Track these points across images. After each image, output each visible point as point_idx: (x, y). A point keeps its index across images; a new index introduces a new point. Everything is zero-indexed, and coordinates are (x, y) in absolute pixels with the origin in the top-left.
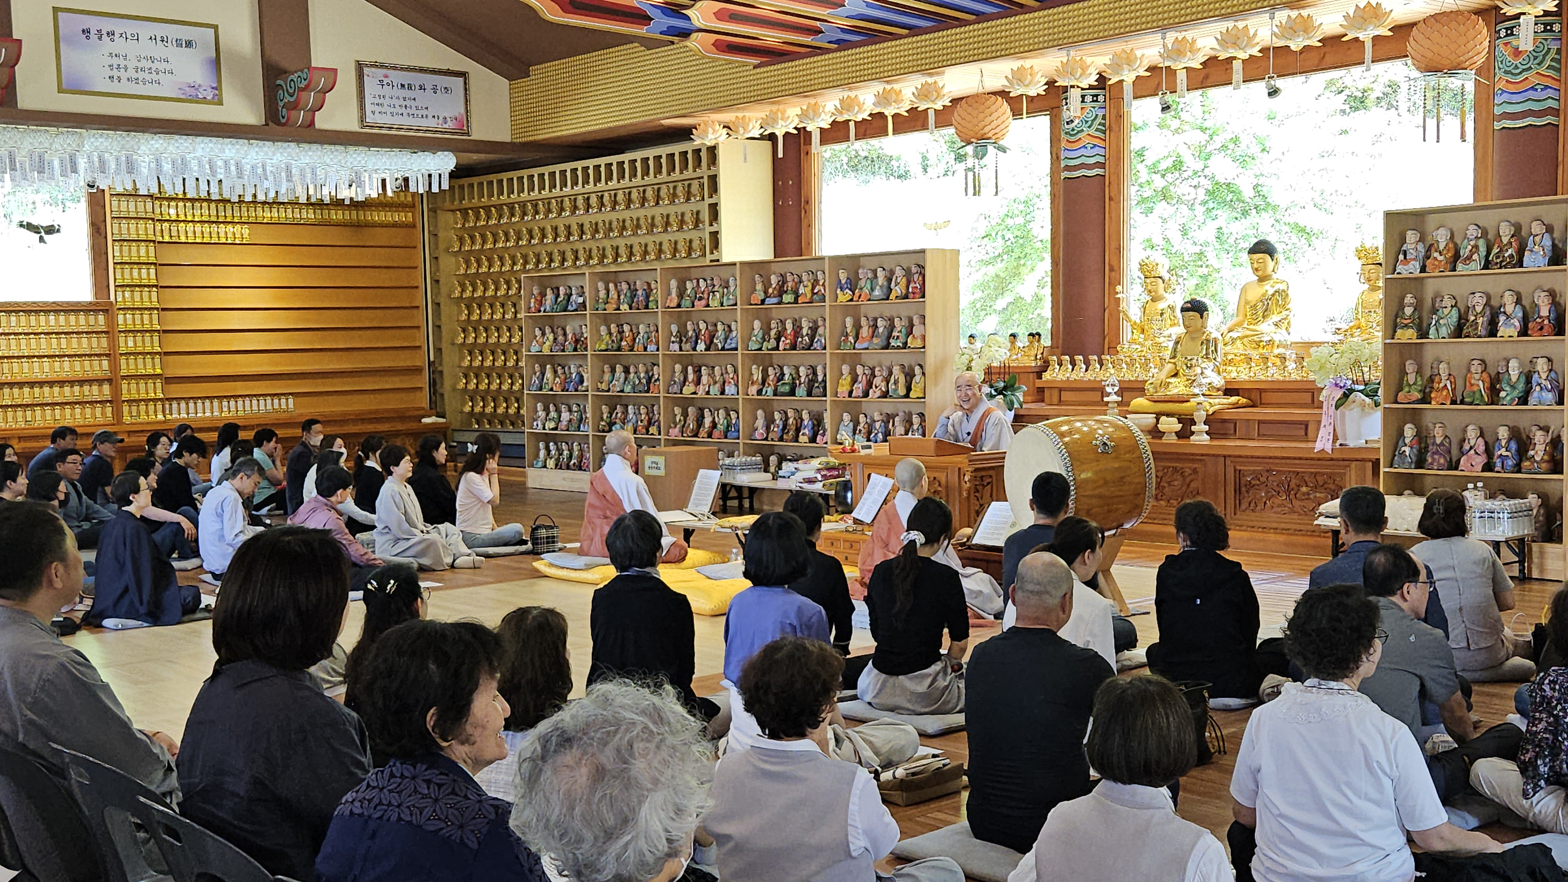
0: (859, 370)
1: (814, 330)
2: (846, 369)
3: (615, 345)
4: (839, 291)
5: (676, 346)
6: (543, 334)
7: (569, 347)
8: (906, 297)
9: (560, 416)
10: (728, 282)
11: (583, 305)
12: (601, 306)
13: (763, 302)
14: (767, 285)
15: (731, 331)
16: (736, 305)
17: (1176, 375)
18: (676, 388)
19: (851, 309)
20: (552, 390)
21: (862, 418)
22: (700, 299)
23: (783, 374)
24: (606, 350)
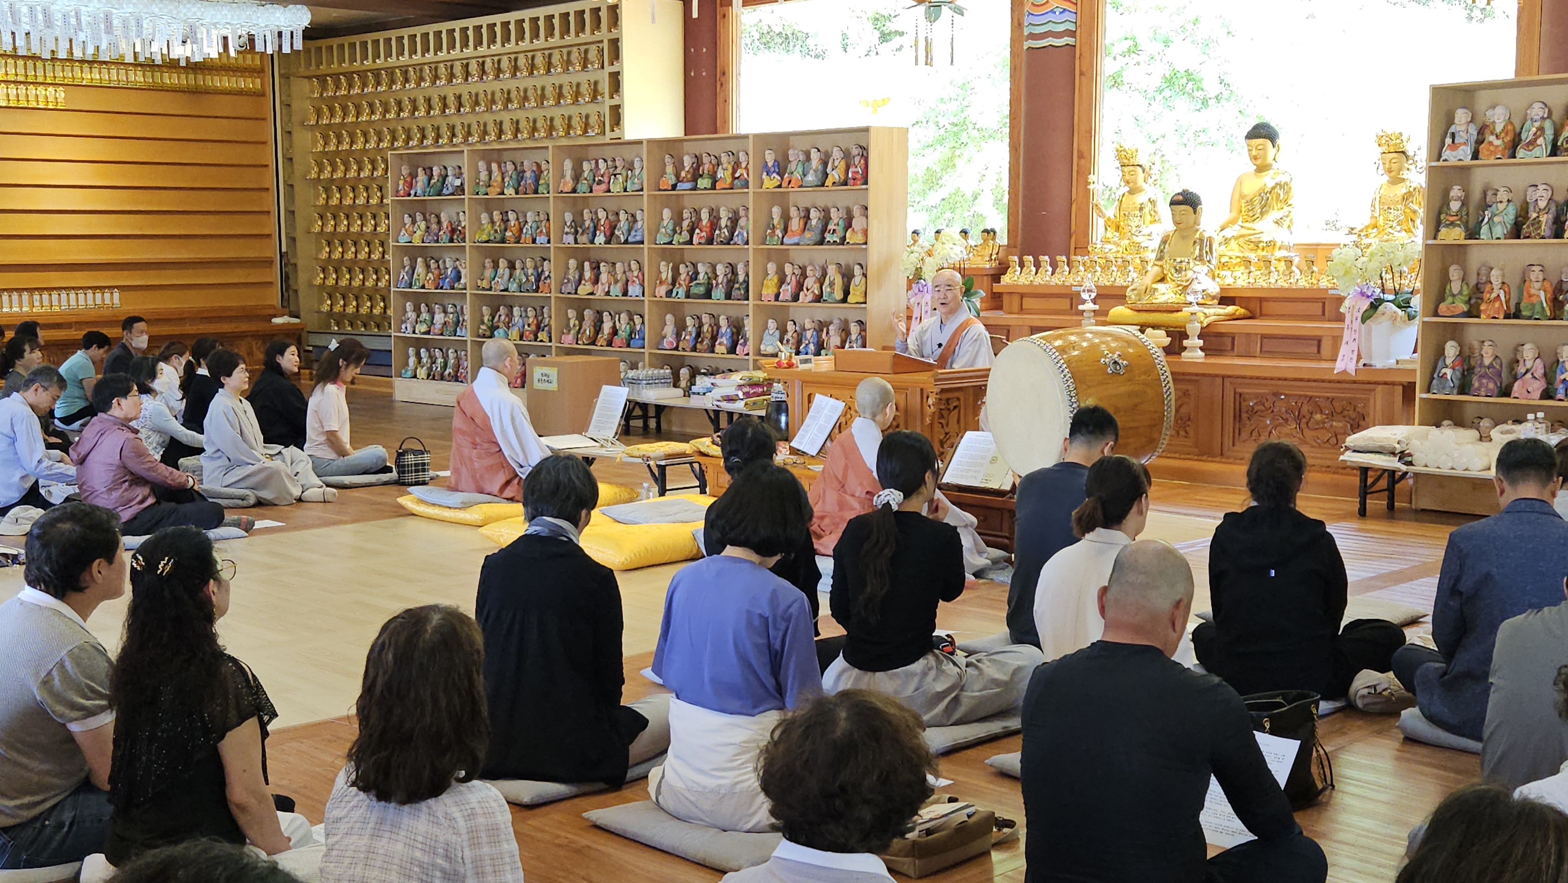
0: (788, 269)
1: (734, 221)
2: (772, 267)
3: (498, 236)
4: (764, 175)
5: (570, 239)
6: (414, 222)
7: (444, 236)
8: (845, 183)
9: (433, 318)
10: (632, 163)
11: (461, 189)
12: (483, 190)
13: (674, 187)
14: (678, 167)
15: (635, 221)
16: (642, 190)
17: (1162, 280)
18: (570, 288)
19: (779, 198)
20: (423, 287)
21: (790, 327)
22: (600, 182)
23: (697, 273)
24: (487, 242)
